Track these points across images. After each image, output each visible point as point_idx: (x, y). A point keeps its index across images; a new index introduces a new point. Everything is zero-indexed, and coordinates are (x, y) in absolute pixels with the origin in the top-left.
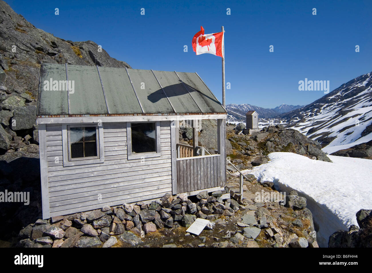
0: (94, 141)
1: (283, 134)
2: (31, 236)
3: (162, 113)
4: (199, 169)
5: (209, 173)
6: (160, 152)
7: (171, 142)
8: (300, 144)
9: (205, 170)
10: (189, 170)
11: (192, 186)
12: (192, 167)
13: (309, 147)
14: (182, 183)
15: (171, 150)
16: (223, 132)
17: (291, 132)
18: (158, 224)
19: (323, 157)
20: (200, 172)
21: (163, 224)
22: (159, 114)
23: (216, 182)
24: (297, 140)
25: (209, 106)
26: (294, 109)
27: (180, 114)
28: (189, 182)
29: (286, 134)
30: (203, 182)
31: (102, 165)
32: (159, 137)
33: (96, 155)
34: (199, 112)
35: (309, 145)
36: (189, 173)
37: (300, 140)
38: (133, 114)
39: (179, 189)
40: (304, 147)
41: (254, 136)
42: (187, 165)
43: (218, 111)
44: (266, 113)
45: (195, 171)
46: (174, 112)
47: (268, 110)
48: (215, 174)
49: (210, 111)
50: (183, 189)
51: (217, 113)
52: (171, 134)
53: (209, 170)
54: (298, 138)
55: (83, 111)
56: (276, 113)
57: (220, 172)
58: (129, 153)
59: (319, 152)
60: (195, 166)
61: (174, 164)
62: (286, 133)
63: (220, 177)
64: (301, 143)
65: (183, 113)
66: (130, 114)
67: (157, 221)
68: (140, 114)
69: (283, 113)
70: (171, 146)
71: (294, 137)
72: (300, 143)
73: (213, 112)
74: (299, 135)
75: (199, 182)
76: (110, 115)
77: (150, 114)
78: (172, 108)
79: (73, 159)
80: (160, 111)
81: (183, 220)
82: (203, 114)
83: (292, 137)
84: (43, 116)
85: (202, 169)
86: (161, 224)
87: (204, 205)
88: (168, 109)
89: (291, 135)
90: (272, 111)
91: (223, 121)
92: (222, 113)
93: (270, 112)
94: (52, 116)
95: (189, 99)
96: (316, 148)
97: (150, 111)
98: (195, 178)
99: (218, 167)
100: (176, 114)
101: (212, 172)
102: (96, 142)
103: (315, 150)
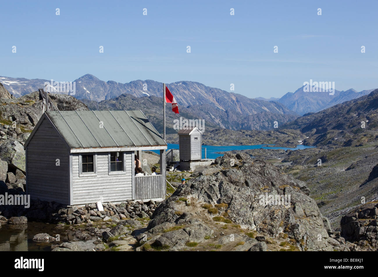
0: (92, 163)
1: (245, 169)
2: (67, 213)
3: (128, 146)
4: (148, 184)
5: (154, 187)
6: (125, 171)
7: (132, 165)
8: (273, 185)
9: (152, 185)
10: (142, 184)
11: (144, 195)
12: (144, 183)
13: (286, 190)
14: (138, 193)
15: (132, 170)
16: (164, 159)
17: (260, 166)
18: (127, 215)
19: (304, 204)
20: (149, 186)
21: (129, 215)
22: (126, 147)
23: (159, 194)
24: (269, 179)
25: (155, 140)
26: (337, 103)
27: (138, 146)
28: (142, 193)
29: (250, 169)
30: (151, 194)
31: (96, 177)
32: (125, 161)
33: (93, 171)
34: (149, 145)
35: (288, 187)
36: (142, 186)
37: (273, 178)
38: (113, 147)
39: (136, 197)
40: (279, 190)
41: (197, 173)
42: (141, 181)
43: (161, 144)
44: (256, 113)
45: (146, 185)
46: (134, 145)
47: (259, 102)
48: (159, 189)
49: (156, 144)
50: (138, 197)
51: (161, 145)
52: (132, 159)
53: (155, 185)
54: (270, 175)
55: (89, 146)
56: (284, 112)
57: (162, 188)
58: (109, 171)
59: (304, 199)
60: (146, 182)
61: (134, 179)
62: (251, 166)
63: (162, 191)
64: (275, 183)
65: (140, 146)
66: (111, 147)
67: (125, 214)
68: (116, 146)
69: (305, 115)
70: (132, 168)
71: (264, 173)
72: (272, 183)
73: (158, 145)
74: (272, 171)
75: (148, 193)
76: (102, 148)
77: (121, 147)
78: (132, 143)
79: (83, 173)
80: (126, 145)
81: (141, 214)
82: (152, 146)
83: (261, 174)
84: (73, 149)
85: (150, 184)
86: (128, 215)
87: (152, 208)
88: (130, 143)
89: (258, 170)
90: (273, 105)
91: (164, 150)
92: (164, 145)
93: (266, 109)
94: (76, 148)
95: (141, 135)
96: (300, 192)
97: (121, 145)
98: (146, 191)
99: (161, 183)
100: (136, 147)
101: (157, 187)
102: (93, 164)
103: (297, 195)
